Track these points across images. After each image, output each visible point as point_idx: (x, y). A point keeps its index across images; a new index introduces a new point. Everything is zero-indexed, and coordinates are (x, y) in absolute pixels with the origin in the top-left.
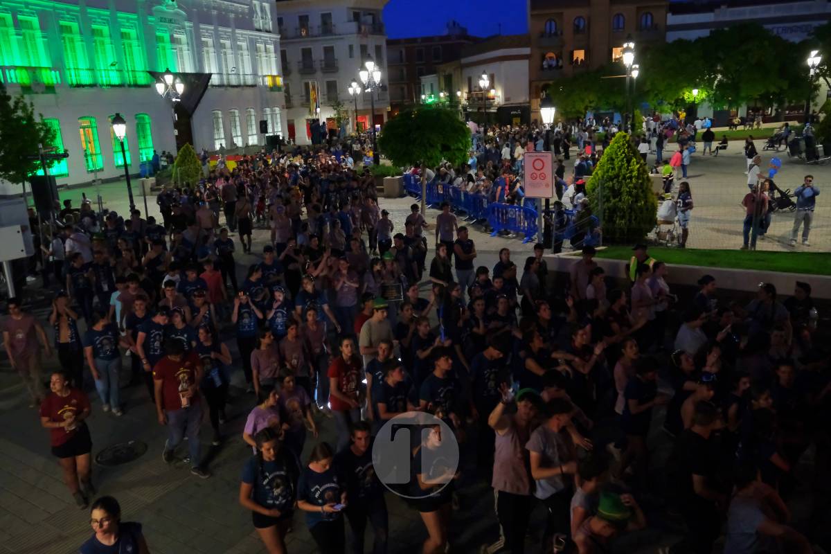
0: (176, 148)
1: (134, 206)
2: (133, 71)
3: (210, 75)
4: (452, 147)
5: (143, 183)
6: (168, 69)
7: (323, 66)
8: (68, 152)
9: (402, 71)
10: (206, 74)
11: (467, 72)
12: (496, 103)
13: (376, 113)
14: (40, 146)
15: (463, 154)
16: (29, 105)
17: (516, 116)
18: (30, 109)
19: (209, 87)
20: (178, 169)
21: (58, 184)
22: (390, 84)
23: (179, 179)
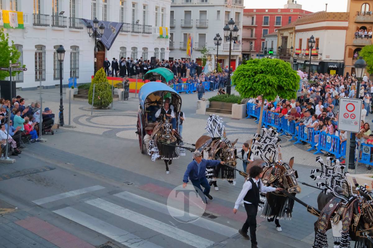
0: (94, 70)
1: (63, 107)
2: (74, 18)
3: (123, 24)
4: (285, 88)
5: (70, 91)
6: (96, 18)
7: (198, 24)
8: (26, 67)
9: (252, 30)
10: (119, 23)
11: (299, 35)
12: (319, 58)
13: (232, 58)
14: (11, 62)
15: (292, 94)
16: (5, 35)
17: (334, 69)
18: (6, 38)
19: (120, 32)
20: (94, 85)
21: (17, 87)
22: (242, 39)
23: (94, 91)
